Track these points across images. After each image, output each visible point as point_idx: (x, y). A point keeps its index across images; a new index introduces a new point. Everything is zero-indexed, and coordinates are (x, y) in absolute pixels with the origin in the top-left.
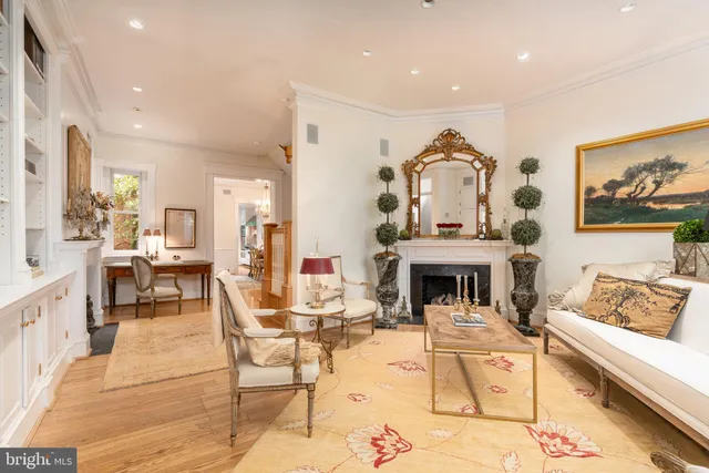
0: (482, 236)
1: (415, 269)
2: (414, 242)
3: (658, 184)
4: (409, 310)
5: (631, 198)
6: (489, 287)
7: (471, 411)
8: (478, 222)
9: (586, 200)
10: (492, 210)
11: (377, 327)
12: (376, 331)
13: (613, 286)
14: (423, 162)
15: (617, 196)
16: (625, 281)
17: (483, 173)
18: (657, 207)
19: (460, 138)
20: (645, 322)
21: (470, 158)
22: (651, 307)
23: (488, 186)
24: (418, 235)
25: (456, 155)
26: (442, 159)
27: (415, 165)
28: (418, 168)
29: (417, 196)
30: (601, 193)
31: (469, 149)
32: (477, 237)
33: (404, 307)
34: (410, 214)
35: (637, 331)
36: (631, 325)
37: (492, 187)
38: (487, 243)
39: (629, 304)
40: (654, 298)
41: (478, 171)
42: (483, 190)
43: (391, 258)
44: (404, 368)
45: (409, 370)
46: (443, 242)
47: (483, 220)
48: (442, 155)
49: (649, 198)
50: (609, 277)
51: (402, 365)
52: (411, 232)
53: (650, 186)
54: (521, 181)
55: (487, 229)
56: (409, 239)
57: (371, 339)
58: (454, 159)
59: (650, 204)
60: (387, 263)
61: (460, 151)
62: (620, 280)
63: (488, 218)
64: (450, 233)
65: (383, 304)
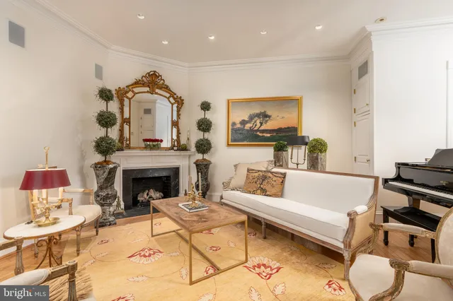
0: (175, 148)
1: (126, 173)
2: (126, 152)
3: (261, 124)
4: (123, 206)
5: (251, 130)
6: (178, 182)
7: (211, 271)
8: (172, 139)
9: (232, 129)
10: (181, 131)
11: (100, 227)
12: (101, 230)
13: (256, 174)
14: (133, 91)
15: (246, 128)
16: (261, 171)
17: (175, 106)
18: (261, 135)
19: (161, 79)
20: (274, 191)
21: (168, 95)
22: (274, 183)
23: (179, 115)
24: (128, 147)
25: (157, 91)
26: (148, 92)
27: (127, 92)
28: (130, 95)
29: (128, 117)
30: (239, 126)
31: (167, 88)
32: (172, 148)
33: (118, 205)
34: (121, 130)
35: (270, 196)
36: (268, 193)
37: (181, 117)
38: (178, 153)
39: (265, 183)
40: (275, 179)
41: (172, 104)
42: (175, 118)
43: (111, 166)
44: (145, 256)
45: (150, 255)
46: (148, 152)
47: (175, 137)
48: (148, 89)
49: (258, 130)
50: (253, 170)
51: (141, 254)
52: (123, 145)
53: (259, 125)
54: (200, 115)
55: (178, 144)
56: (123, 150)
57: (98, 239)
58: (157, 93)
59: (258, 133)
60: (107, 171)
61: (161, 88)
62: (259, 171)
63: (178, 137)
64: (154, 146)
65: (102, 205)
